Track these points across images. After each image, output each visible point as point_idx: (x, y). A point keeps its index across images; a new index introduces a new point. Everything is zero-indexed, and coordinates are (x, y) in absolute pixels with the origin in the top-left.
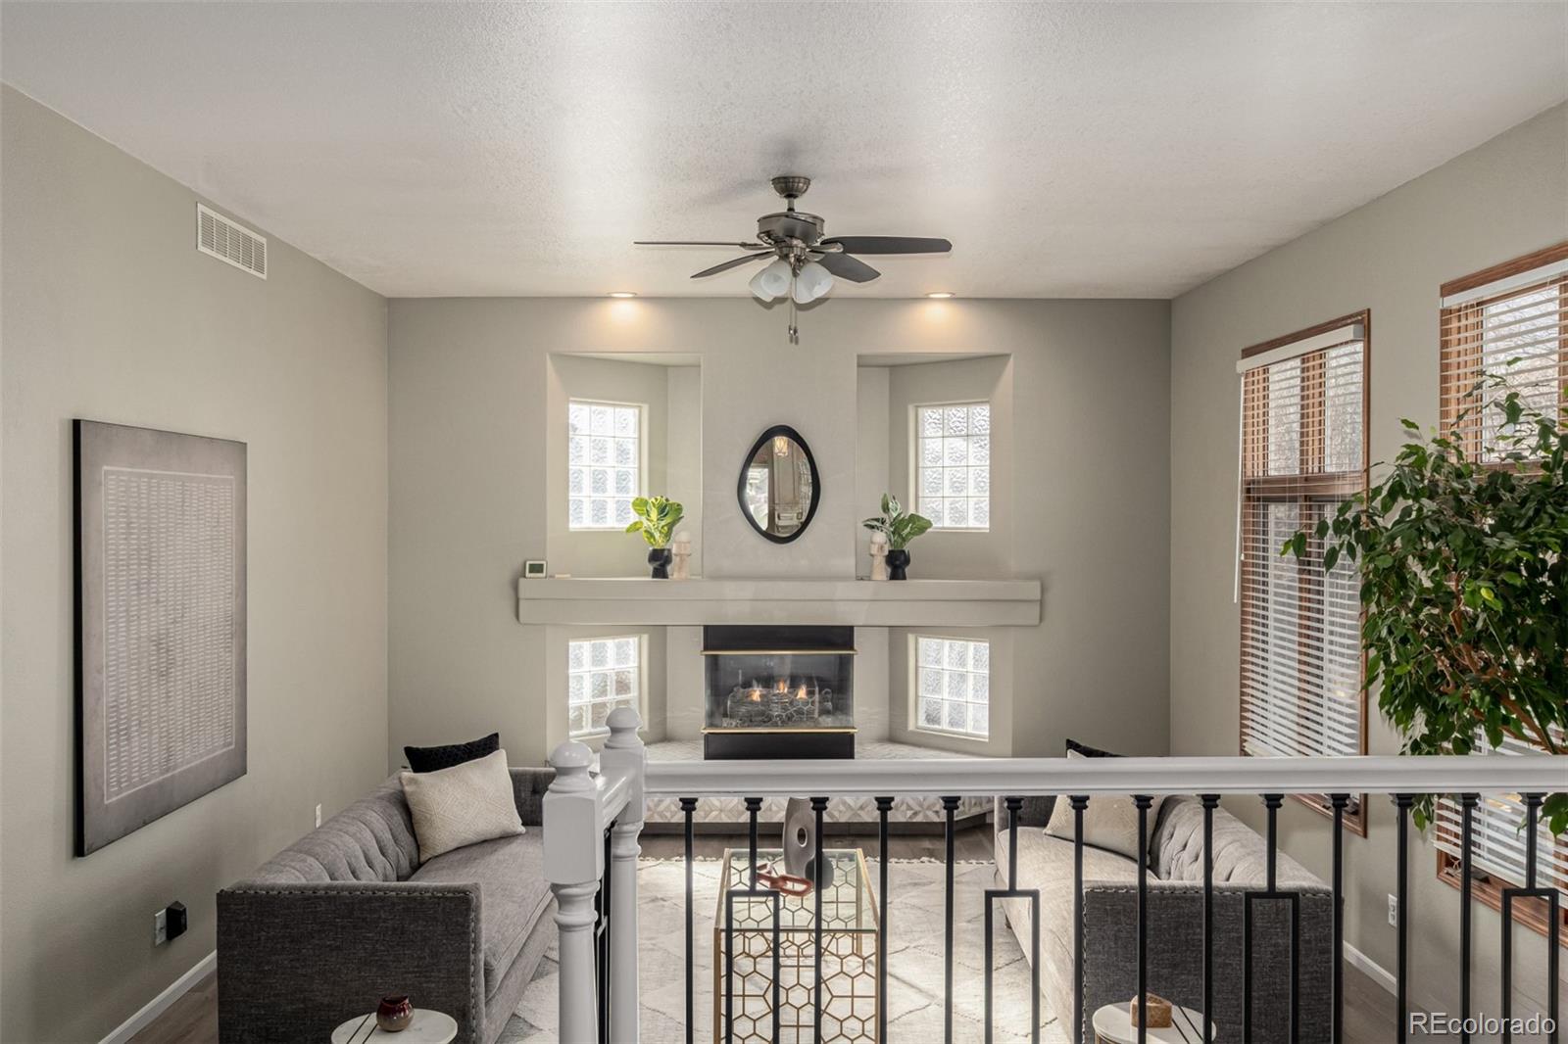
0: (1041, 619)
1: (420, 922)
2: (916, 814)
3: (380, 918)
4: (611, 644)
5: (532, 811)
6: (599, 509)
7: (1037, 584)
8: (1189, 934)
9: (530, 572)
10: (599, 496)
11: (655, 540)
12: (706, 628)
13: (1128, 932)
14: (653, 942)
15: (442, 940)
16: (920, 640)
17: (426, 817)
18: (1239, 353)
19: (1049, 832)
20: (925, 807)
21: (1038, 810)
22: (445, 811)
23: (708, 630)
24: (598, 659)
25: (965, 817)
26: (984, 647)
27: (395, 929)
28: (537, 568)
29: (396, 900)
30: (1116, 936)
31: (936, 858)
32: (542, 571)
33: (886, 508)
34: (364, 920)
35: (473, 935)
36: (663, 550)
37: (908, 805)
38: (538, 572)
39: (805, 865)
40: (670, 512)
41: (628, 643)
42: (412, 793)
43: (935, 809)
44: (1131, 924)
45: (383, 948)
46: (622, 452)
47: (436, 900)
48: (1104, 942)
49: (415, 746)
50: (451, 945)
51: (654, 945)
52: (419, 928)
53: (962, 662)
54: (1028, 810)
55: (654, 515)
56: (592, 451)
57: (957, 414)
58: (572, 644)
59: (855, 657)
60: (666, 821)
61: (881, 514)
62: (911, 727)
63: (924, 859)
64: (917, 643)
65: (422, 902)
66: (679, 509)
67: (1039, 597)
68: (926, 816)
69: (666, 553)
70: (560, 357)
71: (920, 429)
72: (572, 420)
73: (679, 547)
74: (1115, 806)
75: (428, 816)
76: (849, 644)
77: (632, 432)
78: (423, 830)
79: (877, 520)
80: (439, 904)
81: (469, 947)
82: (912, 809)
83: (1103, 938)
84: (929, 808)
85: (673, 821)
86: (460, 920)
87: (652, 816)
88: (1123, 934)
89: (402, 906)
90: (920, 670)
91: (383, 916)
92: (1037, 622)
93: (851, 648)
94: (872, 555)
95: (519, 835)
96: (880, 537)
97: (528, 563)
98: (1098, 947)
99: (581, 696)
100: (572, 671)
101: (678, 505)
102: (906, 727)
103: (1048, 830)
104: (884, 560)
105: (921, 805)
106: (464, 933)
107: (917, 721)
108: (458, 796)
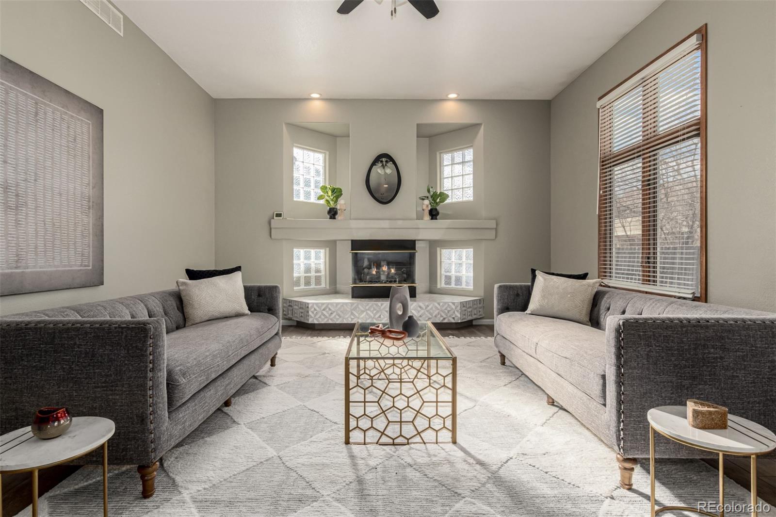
0: (496, 237)
1: (107, 347)
2: (444, 319)
3: (75, 344)
4: (313, 252)
5: (257, 306)
6: (308, 194)
7: (494, 222)
8: (705, 354)
9: (276, 216)
10: (306, 189)
11: (330, 204)
12: (352, 241)
13: (656, 352)
14: (320, 373)
15: (124, 361)
16: (442, 250)
17: (189, 303)
18: (597, 100)
19: (530, 312)
20: (448, 316)
21: (518, 304)
22: (201, 300)
23: (353, 242)
24: (308, 257)
25: (466, 320)
26: (471, 251)
27: (86, 353)
28: (279, 215)
29: (88, 330)
30: (648, 355)
31: (456, 337)
32: (281, 217)
33: (429, 191)
34: (63, 345)
35: (151, 357)
36: (334, 208)
37: (441, 315)
38: (279, 217)
39: (403, 323)
40: (337, 193)
41: (320, 252)
42: (184, 290)
43: (453, 317)
44: (659, 346)
45: (77, 368)
46: (317, 172)
47: (120, 330)
48: (639, 360)
49: (192, 269)
50: (132, 365)
51: (320, 374)
52: (106, 352)
53: (460, 258)
54: (513, 304)
55: (330, 193)
56: (304, 169)
57: (458, 156)
58: (295, 250)
59: (416, 253)
60: (334, 323)
61: (428, 195)
62: (439, 286)
63: (450, 337)
64: (441, 251)
65: (109, 331)
66: (340, 190)
67: (495, 227)
68: (449, 320)
69: (335, 210)
70: (290, 125)
71: (442, 162)
72: (295, 155)
73: (340, 206)
74: (569, 296)
75: (191, 302)
76: (414, 248)
77: (321, 162)
78: (188, 310)
79: (425, 197)
80: (122, 333)
81: (147, 367)
82: (442, 317)
83: (638, 357)
84: (450, 316)
85: (337, 322)
86: (140, 345)
87: (328, 320)
88: (653, 354)
89: (93, 335)
90: (442, 263)
91: (78, 343)
92: (494, 238)
93: (415, 250)
94: (423, 210)
95: (247, 315)
96: (426, 202)
97: (275, 213)
98: (635, 364)
99: (299, 271)
100: (295, 262)
101: (341, 189)
102: (437, 287)
103: (528, 311)
104: (428, 212)
105: (447, 315)
106: (142, 355)
107: (441, 284)
108: (210, 293)
